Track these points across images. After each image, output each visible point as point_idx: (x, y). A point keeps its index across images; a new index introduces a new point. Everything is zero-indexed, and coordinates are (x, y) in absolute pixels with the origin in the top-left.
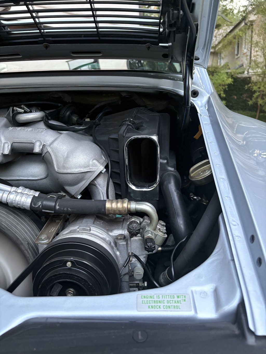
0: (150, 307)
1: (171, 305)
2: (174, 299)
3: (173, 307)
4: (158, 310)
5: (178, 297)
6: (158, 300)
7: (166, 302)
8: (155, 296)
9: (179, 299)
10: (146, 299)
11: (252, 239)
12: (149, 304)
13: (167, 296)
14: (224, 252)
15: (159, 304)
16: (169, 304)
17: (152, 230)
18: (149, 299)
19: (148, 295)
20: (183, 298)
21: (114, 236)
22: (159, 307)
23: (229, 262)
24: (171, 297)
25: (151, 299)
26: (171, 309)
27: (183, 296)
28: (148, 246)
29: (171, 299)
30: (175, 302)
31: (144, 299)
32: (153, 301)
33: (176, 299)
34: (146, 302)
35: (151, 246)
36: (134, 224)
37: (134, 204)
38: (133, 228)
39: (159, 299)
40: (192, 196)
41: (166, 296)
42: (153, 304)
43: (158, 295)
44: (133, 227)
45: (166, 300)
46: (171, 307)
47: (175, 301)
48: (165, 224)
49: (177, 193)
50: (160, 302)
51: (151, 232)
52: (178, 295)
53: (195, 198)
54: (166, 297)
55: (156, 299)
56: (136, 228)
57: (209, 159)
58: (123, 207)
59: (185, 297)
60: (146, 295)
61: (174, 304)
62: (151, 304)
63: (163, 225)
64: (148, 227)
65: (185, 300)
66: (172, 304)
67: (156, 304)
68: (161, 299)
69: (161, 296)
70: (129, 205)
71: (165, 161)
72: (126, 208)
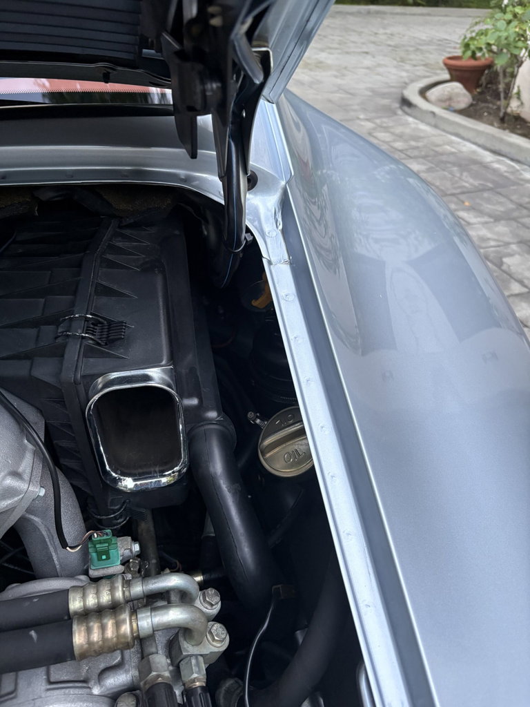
17: (195, 650)
37: (147, 617)
48: (217, 599)
49: (234, 494)
58: (120, 637)
70: (134, 625)
71: (195, 402)
72: (127, 637)
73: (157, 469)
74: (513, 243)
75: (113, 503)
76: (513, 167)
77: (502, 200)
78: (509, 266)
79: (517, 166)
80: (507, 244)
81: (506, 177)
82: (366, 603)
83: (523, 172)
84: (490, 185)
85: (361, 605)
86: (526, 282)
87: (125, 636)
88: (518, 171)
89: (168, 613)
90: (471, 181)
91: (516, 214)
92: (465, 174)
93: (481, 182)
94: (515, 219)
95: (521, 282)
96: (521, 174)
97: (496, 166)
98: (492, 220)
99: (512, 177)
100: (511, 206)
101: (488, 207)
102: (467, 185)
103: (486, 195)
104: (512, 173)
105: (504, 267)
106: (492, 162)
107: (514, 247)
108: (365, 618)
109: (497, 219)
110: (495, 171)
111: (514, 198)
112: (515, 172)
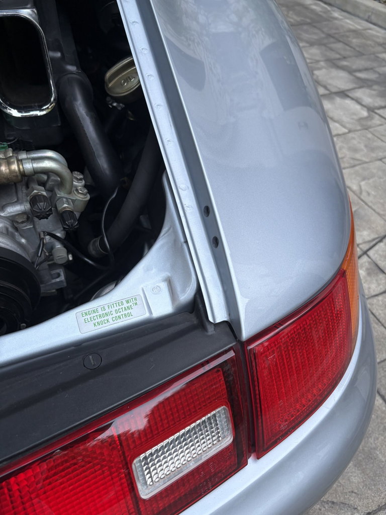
0: (96, 324)
1: (120, 314)
2: (123, 306)
3: (123, 315)
4: (107, 324)
5: (128, 302)
6: (104, 312)
7: (114, 312)
8: (99, 309)
9: (129, 305)
10: (88, 317)
11: (207, 211)
12: (94, 322)
13: (115, 305)
14: (175, 232)
15: (106, 318)
16: (119, 314)
17: (66, 196)
18: (92, 316)
19: (90, 310)
20: (134, 302)
21: (9, 216)
22: (108, 321)
23: (182, 245)
24: (119, 304)
25: (95, 315)
26: (122, 319)
27: (133, 299)
28: (68, 226)
29: (120, 307)
30: (125, 309)
31: (86, 317)
32: (98, 316)
33: (126, 305)
34: (89, 320)
35: (72, 225)
36: (41, 204)
37: (29, 163)
38: (41, 210)
39: (106, 312)
40: (110, 103)
41: (113, 304)
42: (99, 320)
43: (102, 307)
44: (40, 208)
45: (113, 310)
46: (121, 316)
47: (125, 307)
48: (81, 177)
49: (91, 118)
50: (106, 314)
51: (67, 198)
52: (128, 299)
53: (115, 104)
54: (112, 307)
55: (101, 312)
56: (45, 209)
57: (133, 57)
58: (11, 172)
59: (136, 299)
60: (87, 311)
61: (124, 312)
62: (97, 321)
63: (81, 179)
64: (59, 192)
65: (136, 304)
66: (122, 313)
67: (103, 319)
68: (107, 310)
69: (106, 307)
70: (21, 167)
71: (59, 55)
72: (16, 173)
73: (36, 104)
74: (322, 61)
75: (8, 136)
76: (326, 8)
77: (316, 31)
78: (317, 77)
79: (328, 8)
80: (317, 61)
81: (320, 16)
82: (167, 140)
83: (332, 12)
84: (308, 20)
85: (165, 141)
86: (329, 87)
87: (14, 171)
88: (329, 11)
89: (43, 162)
90: (295, 17)
91: (325, 41)
92: (291, 12)
93: (302, 19)
94: (325, 45)
95: (325, 87)
96: (331, 14)
97: (314, 7)
98: (307, 45)
99: (324, 15)
100: (323, 35)
101: (305, 36)
102: (292, 20)
103: (305, 27)
104: (325, 13)
105: (315, 77)
106: (311, 5)
107: (322, 64)
108: (167, 147)
109: (312, 44)
110: (313, 11)
111: (325, 30)
112: (327, 12)
